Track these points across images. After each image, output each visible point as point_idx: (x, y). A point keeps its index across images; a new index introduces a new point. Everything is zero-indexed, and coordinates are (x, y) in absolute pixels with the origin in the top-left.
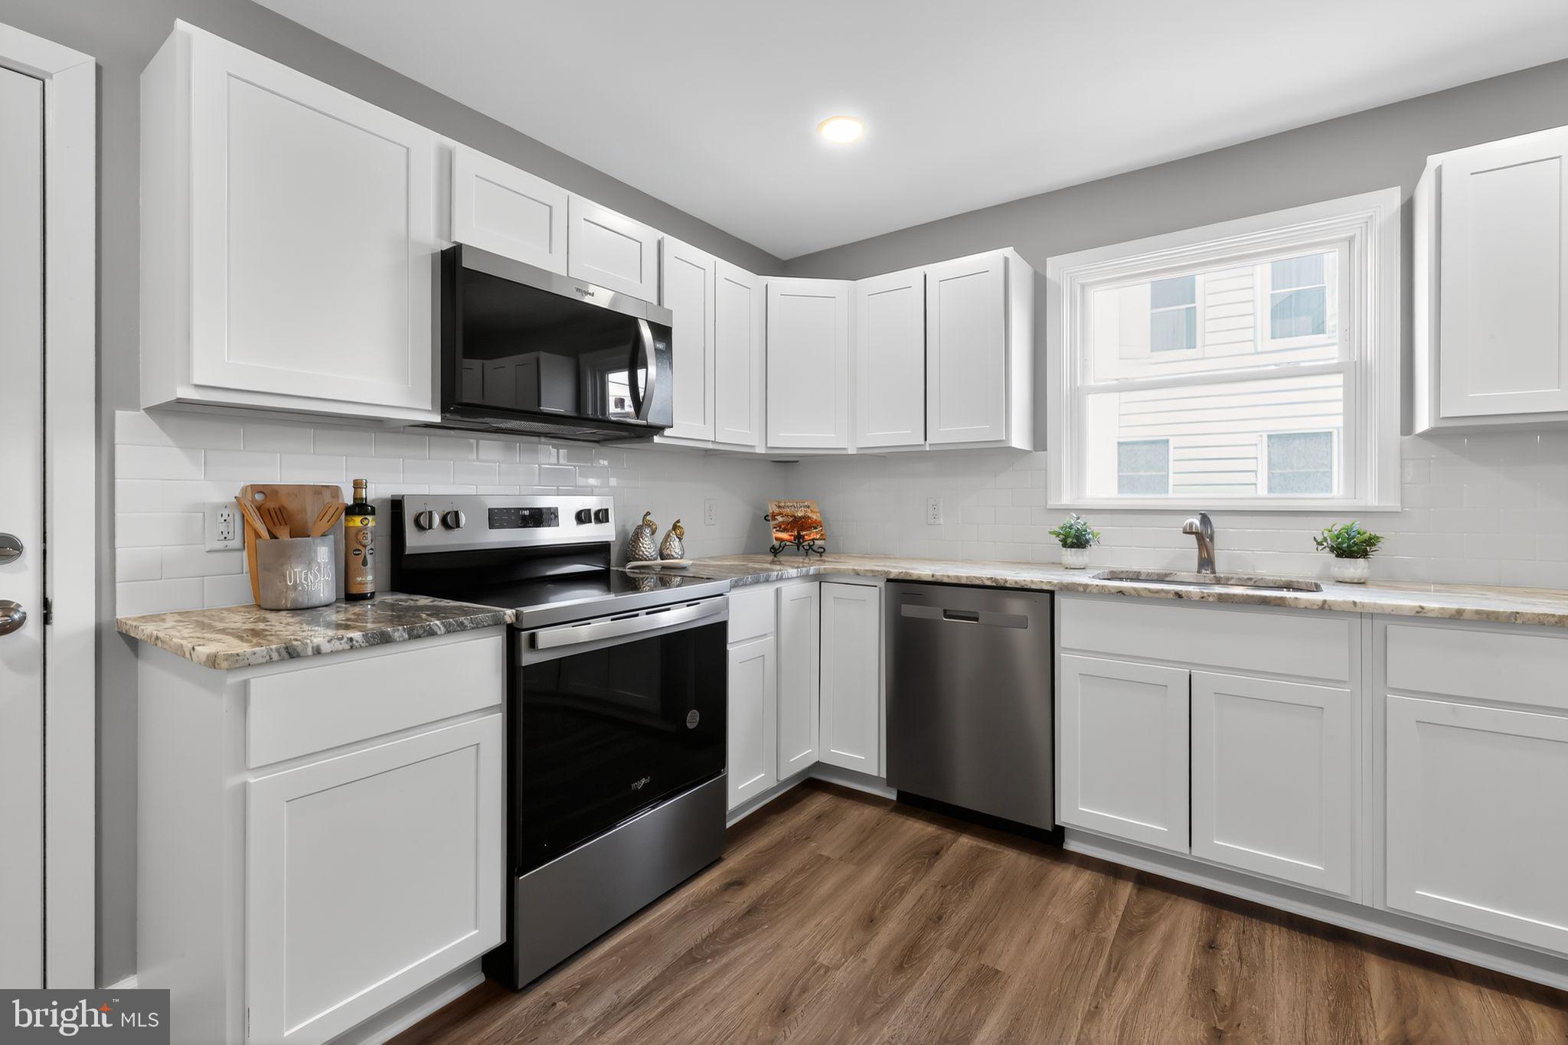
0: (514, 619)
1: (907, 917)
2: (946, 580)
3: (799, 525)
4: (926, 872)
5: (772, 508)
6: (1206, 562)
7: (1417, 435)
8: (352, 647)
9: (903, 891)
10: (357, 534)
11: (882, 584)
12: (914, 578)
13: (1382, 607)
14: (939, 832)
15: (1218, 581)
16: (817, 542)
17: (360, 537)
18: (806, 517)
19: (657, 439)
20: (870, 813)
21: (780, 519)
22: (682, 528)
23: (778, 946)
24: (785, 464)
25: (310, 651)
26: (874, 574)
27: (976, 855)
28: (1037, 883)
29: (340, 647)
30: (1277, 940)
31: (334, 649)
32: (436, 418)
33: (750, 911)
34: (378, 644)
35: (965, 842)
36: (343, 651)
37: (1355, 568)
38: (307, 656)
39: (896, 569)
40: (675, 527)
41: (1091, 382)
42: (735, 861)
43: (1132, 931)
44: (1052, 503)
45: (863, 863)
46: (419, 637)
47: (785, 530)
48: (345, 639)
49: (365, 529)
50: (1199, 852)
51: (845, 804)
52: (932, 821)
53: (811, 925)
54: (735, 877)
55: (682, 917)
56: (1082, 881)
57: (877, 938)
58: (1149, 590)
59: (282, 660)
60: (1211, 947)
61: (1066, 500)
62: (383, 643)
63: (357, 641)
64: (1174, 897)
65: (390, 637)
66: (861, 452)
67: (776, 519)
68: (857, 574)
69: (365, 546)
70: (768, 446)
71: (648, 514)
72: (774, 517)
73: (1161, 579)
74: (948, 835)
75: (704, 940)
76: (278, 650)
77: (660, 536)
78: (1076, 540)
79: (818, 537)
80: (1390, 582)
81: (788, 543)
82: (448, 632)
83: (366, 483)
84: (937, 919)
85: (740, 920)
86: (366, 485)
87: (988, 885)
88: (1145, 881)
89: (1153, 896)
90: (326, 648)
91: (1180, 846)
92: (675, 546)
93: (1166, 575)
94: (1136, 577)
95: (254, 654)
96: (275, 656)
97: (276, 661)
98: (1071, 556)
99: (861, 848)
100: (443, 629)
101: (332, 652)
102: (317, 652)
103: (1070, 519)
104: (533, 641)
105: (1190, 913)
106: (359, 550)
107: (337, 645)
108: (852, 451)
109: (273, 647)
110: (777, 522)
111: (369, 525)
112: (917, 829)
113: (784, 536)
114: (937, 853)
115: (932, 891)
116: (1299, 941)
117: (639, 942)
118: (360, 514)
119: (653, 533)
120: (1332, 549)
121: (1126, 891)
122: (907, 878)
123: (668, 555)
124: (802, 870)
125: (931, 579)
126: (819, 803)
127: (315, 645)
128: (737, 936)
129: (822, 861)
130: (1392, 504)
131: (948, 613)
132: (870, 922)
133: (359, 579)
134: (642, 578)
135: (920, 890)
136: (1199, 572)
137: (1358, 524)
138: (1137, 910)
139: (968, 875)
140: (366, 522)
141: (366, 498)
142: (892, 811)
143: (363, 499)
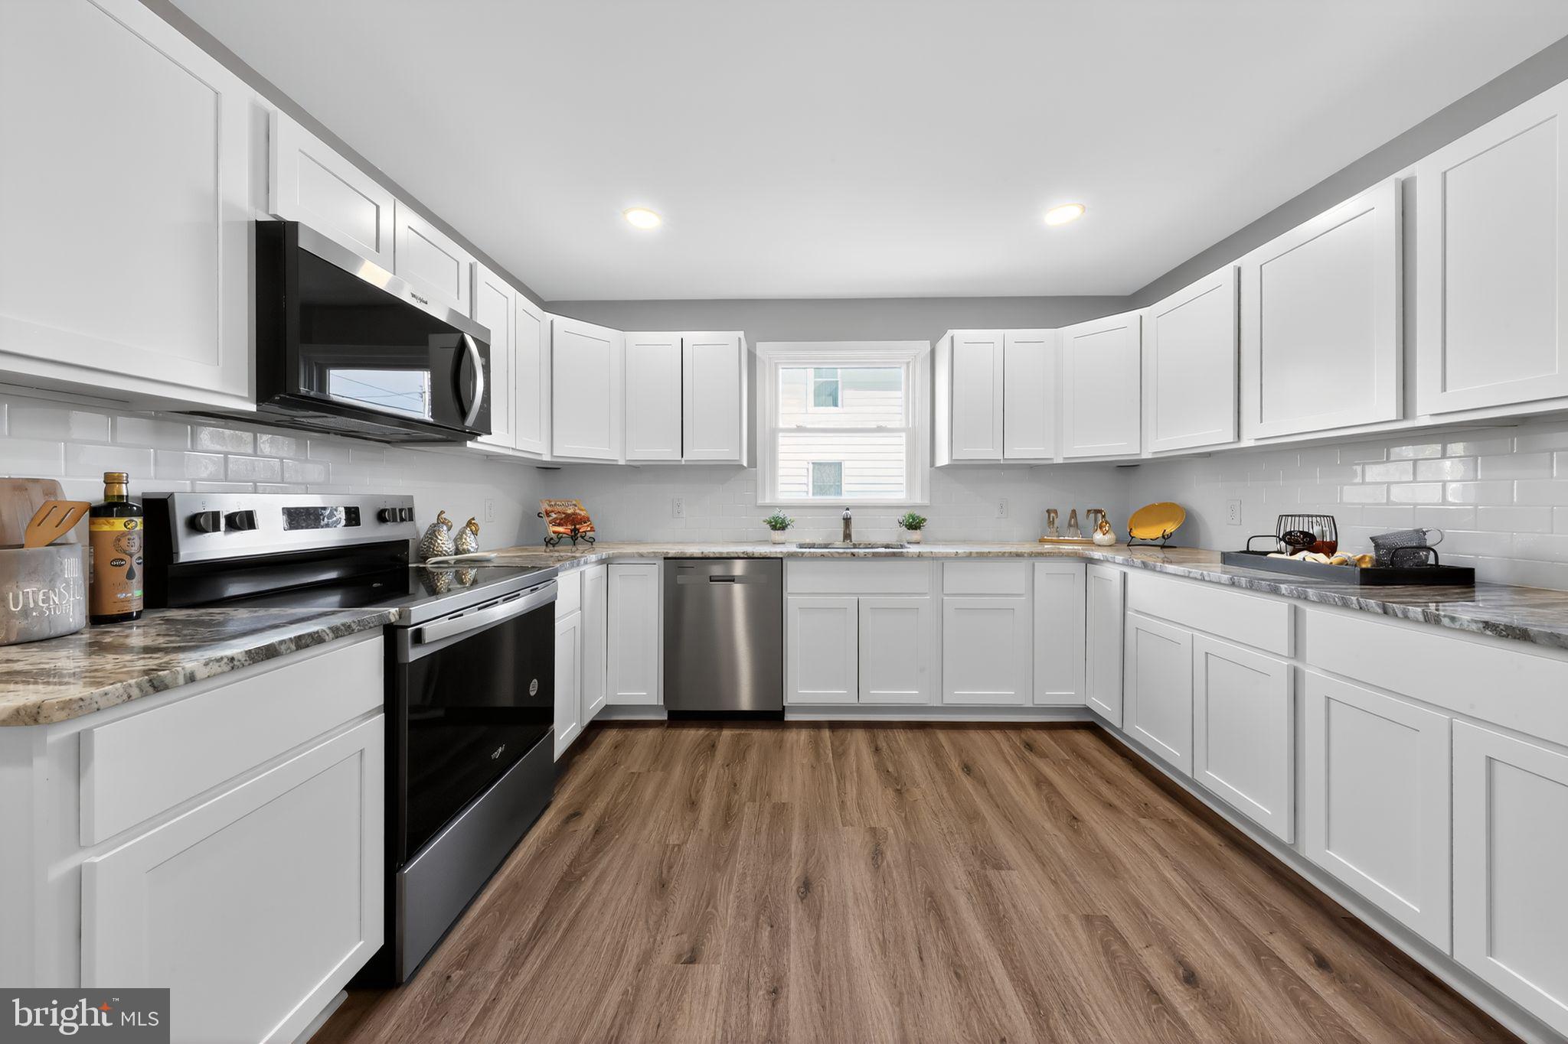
0: (397, 617)
1: (714, 792)
2: (712, 556)
3: (574, 521)
4: (712, 761)
5: (545, 507)
6: (847, 536)
7: (936, 468)
8: (233, 668)
9: (704, 776)
10: (118, 540)
11: (661, 562)
12: (688, 556)
13: (943, 553)
14: (708, 732)
15: (855, 546)
16: (588, 533)
17: (124, 543)
18: (574, 514)
19: (469, 444)
20: (652, 733)
21: (554, 516)
22: (477, 525)
23: (634, 846)
24: (549, 469)
25: (181, 680)
26: (655, 555)
27: (736, 741)
28: (780, 745)
29: (219, 670)
30: (901, 736)
31: (213, 672)
32: (252, 407)
33: (597, 831)
34: (262, 660)
35: (727, 733)
36: (223, 673)
37: (915, 535)
38: (178, 686)
39: (673, 550)
40: (470, 523)
41: (781, 425)
42: (562, 800)
43: (840, 755)
44: (760, 502)
45: (667, 767)
46: (307, 646)
47: (559, 525)
48: (225, 660)
49: (130, 533)
50: (865, 700)
51: (631, 733)
52: (700, 727)
53: (651, 825)
54: (571, 811)
55: (540, 856)
56: (804, 735)
57: (702, 813)
58: (838, 553)
59: (144, 694)
60: (877, 750)
61: (768, 501)
62: (268, 658)
63: (239, 661)
64: (850, 730)
65: (276, 650)
66: (628, 463)
67: (550, 516)
68: (641, 555)
69: (131, 555)
70: (555, 454)
71: (442, 512)
72: (548, 514)
73: (826, 546)
74: (715, 733)
75: (570, 866)
76: (139, 686)
77: (454, 532)
78: (779, 525)
79: (589, 529)
80: (936, 542)
81: (564, 535)
82: (337, 637)
83: (127, 477)
84: (735, 786)
85: (592, 840)
86: (127, 480)
87: (753, 756)
88: (834, 726)
89: (841, 733)
90: (202, 673)
91: (852, 700)
92: (470, 542)
93: (829, 544)
94: (812, 546)
95: (106, 694)
96: (135, 692)
97: (138, 698)
98: (777, 535)
99: (660, 758)
100: (331, 635)
101: (209, 676)
102: (191, 679)
103: (776, 513)
104: (418, 637)
105: (860, 735)
106: (122, 560)
107: (215, 668)
108: (622, 462)
109: (132, 682)
110: (551, 518)
111: (136, 529)
112: (692, 735)
113: (561, 529)
114: (713, 746)
115: (722, 771)
116: (910, 734)
117: (510, 892)
118: (121, 515)
119: (449, 530)
120: (906, 526)
121: (826, 734)
122: (702, 768)
123: (464, 550)
124: (622, 790)
125: (700, 556)
126: (610, 737)
127: (188, 671)
128: (597, 852)
129: (635, 779)
130: (926, 502)
131: (712, 579)
132: (693, 804)
133: (121, 596)
134: (441, 574)
135: (714, 773)
136: (844, 541)
137: (917, 513)
138: (837, 743)
139: (738, 755)
140: (133, 524)
141: (127, 496)
142: (668, 727)
143: (123, 496)
